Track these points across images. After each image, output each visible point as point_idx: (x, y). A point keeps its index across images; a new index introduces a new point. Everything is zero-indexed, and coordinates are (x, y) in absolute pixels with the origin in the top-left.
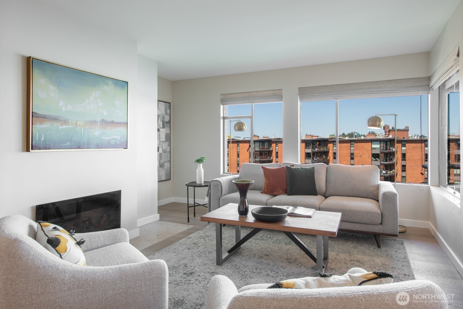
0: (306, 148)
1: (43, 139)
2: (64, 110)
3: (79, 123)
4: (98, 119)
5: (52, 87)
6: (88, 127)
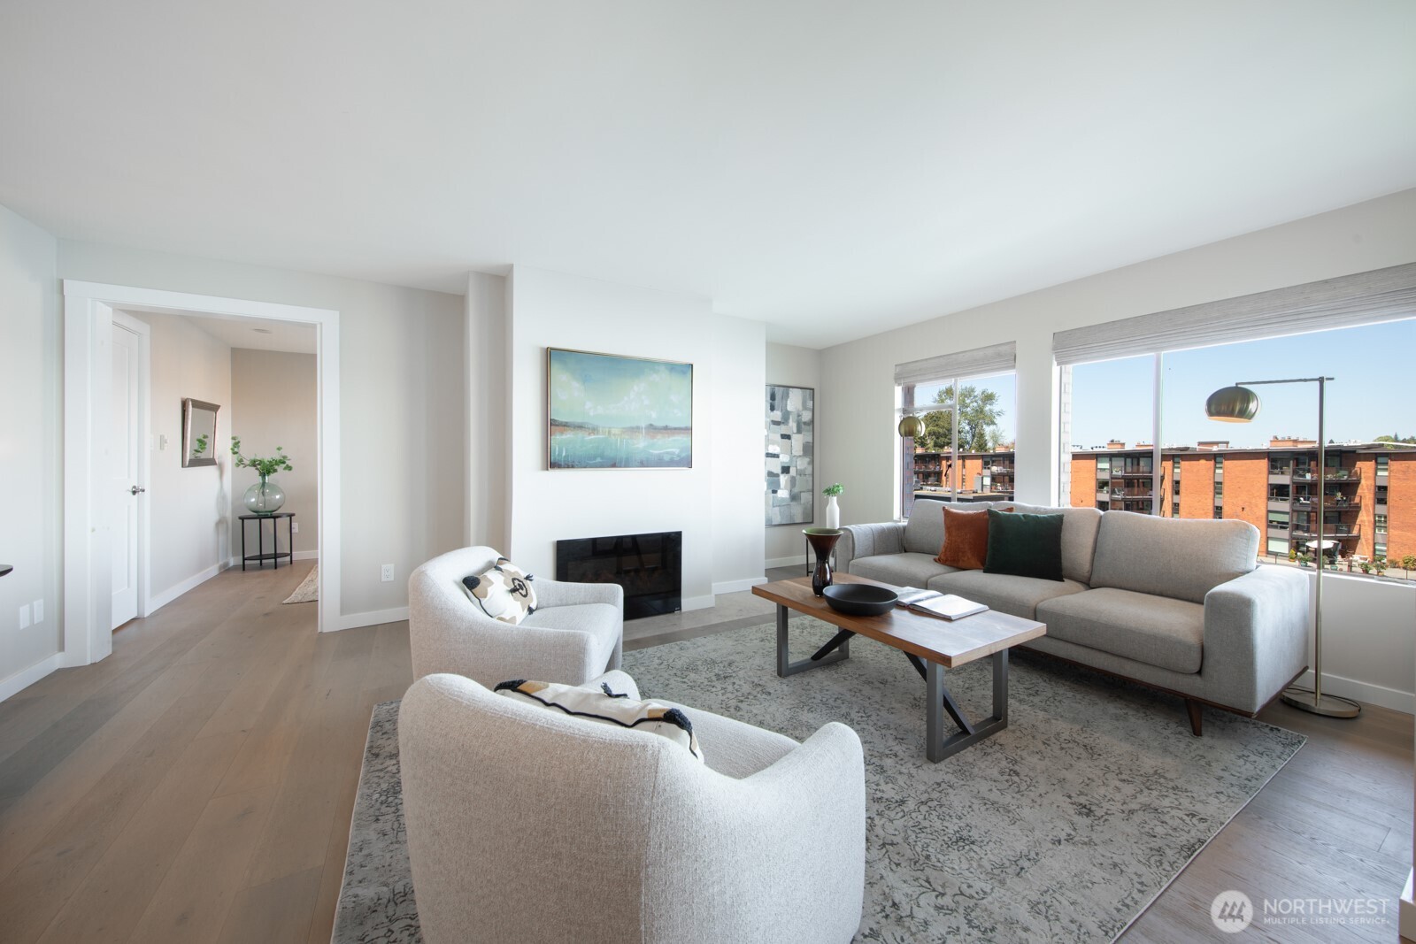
0: (1270, 473)
3: (613, 431)
4: (643, 424)
5: (576, 385)
6: (627, 437)
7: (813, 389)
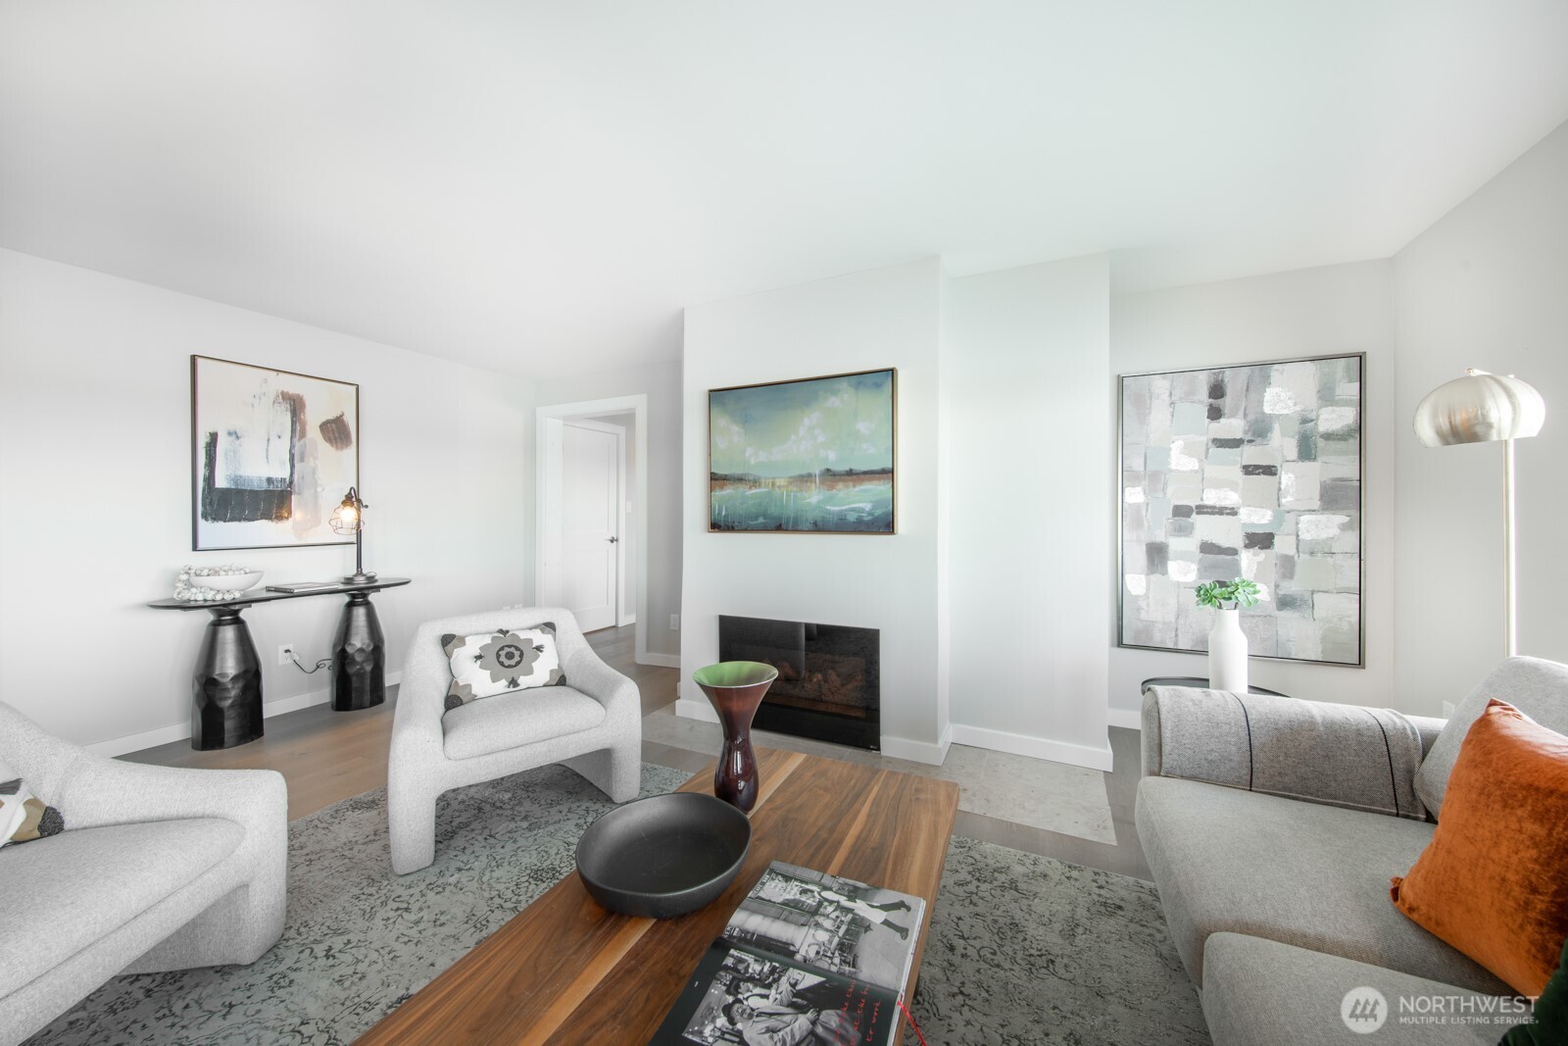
4: (817, 470)
6: (795, 489)
7: (1361, 357)
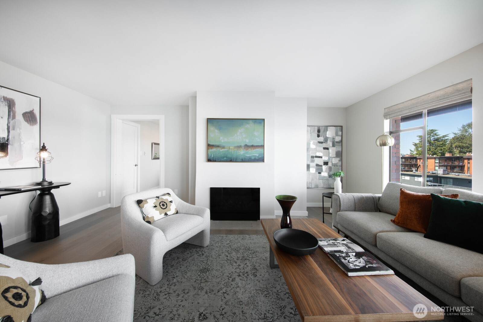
1: (212, 156)
2: (222, 141)
3: (231, 148)
4: (243, 145)
5: (217, 131)
7: (342, 126)
